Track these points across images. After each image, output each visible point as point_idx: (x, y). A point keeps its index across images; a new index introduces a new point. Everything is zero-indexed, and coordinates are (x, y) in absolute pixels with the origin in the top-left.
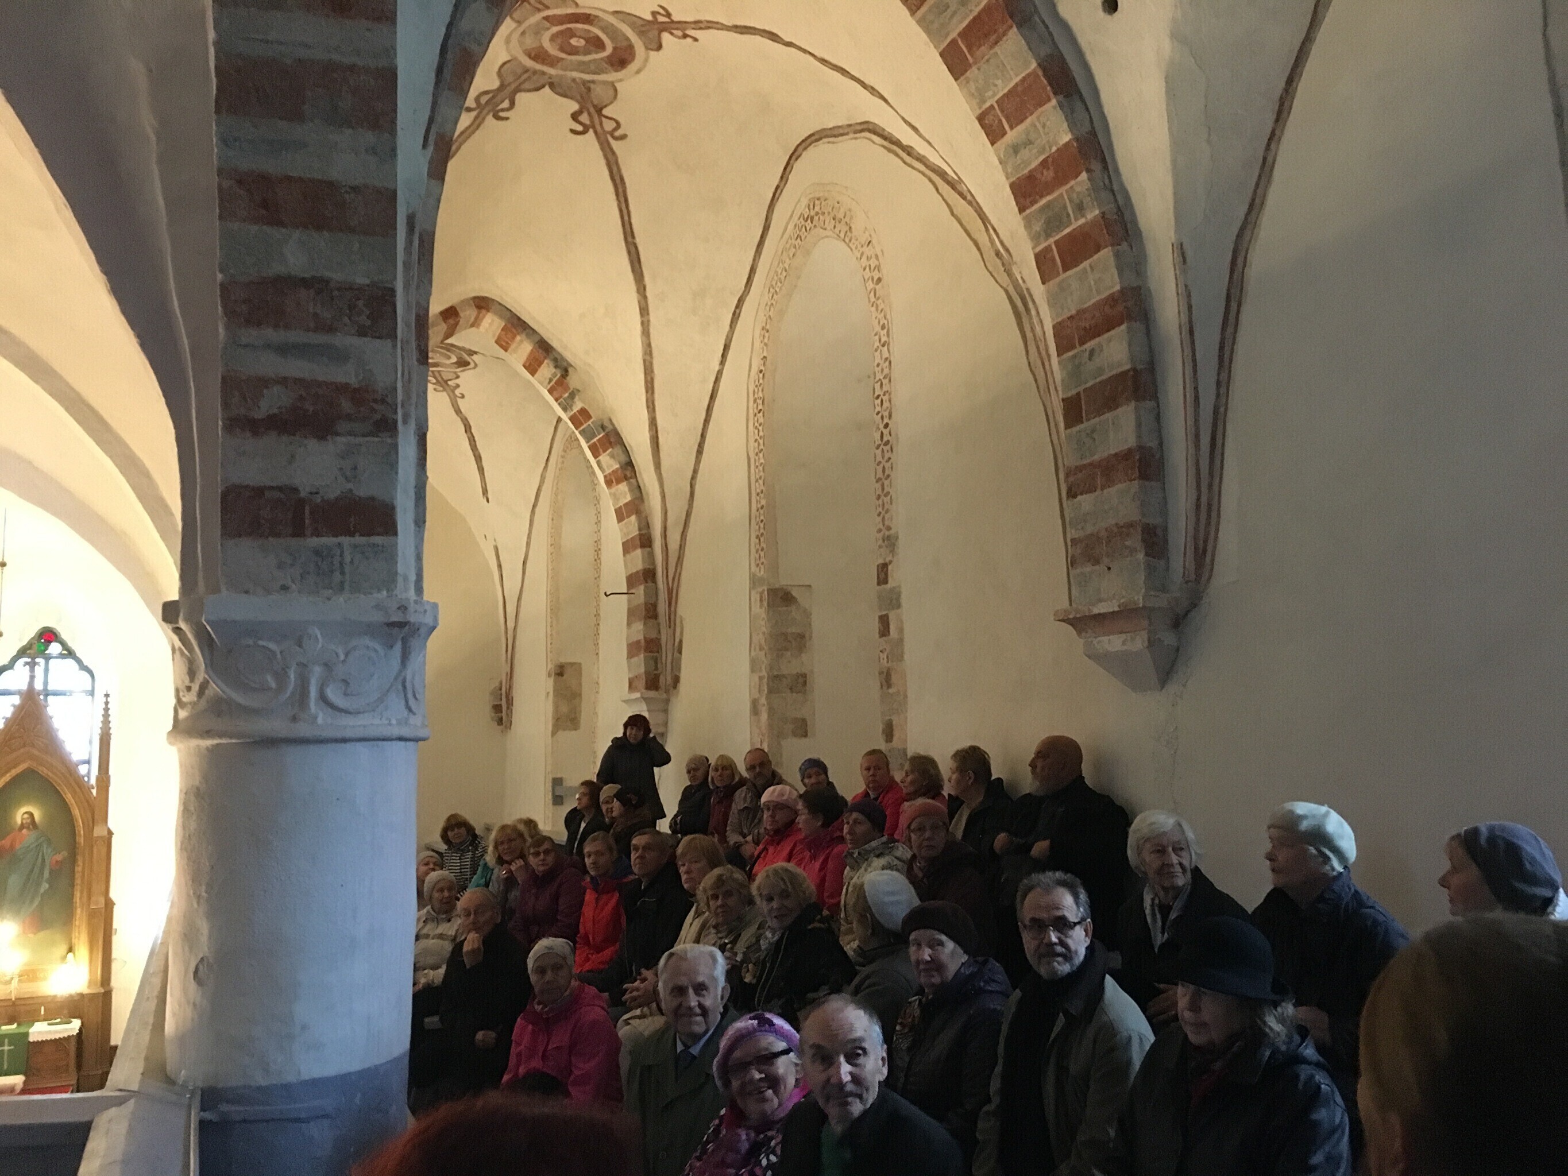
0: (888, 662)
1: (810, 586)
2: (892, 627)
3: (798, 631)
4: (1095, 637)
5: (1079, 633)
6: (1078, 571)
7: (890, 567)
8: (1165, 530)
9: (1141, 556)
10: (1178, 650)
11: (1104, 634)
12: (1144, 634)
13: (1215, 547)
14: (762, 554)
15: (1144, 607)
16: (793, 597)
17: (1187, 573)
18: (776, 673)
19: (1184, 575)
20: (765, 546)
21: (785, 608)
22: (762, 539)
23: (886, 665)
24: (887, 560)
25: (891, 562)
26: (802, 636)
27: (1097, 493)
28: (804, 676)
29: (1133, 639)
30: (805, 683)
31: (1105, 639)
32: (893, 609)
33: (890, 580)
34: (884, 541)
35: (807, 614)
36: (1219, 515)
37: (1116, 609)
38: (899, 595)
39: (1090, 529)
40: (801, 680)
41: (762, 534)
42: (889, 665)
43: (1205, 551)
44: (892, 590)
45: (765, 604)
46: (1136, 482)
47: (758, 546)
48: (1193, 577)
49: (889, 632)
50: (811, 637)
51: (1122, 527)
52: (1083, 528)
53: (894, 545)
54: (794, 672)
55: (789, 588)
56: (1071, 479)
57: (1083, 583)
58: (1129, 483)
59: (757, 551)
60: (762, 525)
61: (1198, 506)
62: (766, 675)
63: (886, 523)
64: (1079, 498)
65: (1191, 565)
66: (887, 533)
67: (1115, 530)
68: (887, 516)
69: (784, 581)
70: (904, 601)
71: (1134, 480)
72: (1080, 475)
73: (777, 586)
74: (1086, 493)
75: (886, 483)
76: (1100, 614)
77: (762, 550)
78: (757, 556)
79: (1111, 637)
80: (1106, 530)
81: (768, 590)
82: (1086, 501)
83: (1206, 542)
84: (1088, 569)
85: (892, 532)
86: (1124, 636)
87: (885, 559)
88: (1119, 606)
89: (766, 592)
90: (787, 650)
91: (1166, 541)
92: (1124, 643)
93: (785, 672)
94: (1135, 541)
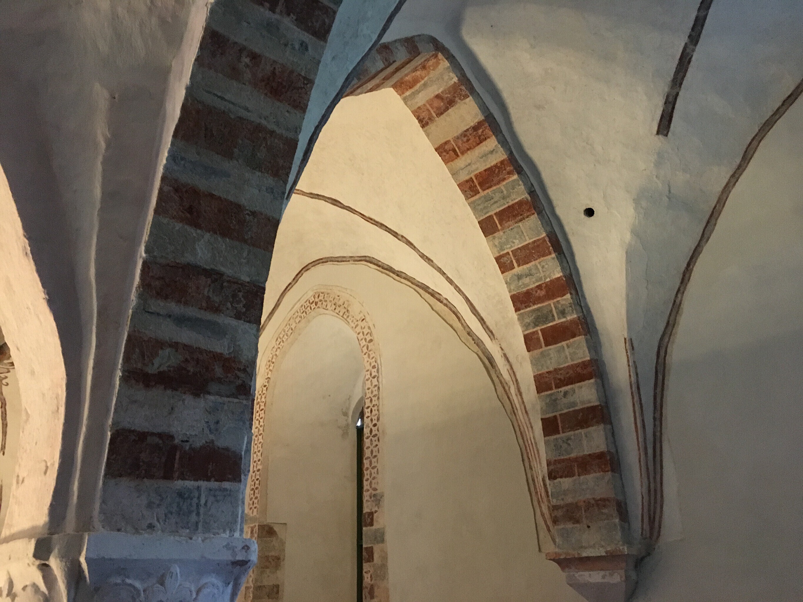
0: (371, 580)
1: (286, 524)
2: (376, 556)
3: (276, 555)
4: (577, 572)
5: (563, 569)
6: (562, 526)
7: (375, 515)
8: (626, 504)
9: (617, 521)
10: (637, 583)
11: (586, 570)
12: (622, 572)
13: (661, 517)
14: (256, 501)
15: (628, 554)
16: (275, 531)
17: (644, 532)
18: (259, 584)
19: (642, 533)
20: (258, 496)
21: (269, 539)
22: (256, 491)
23: (370, 582)
24: (373, 510)
25: (376, 512)
26: (278, 559)
27: (575, 478)
28: (278, 586)
29: (611, 575)
30: (278, 592)
31: (587, 573)
32: (378, 542)
33: (375, 523)
34: (371, 498)
35: (283, 543)
36: (662, 496)
37: (604, 554)
38: (383, 534)
39: (569, 500)
40: (275, 590)
41: (257, 488)
42: (372, 582)
43: (654, 517)
44: (377, 530)
45: (256, 535)
46: (610, 473)
47: (252, 496)
48: (648, 535)
49: (373, 559)
50: (284, 559)
51: (598, 500)
52: (563, 499)
53: (380, 500)
54: (271, 584)
55: (272, 525)
56: (552, 467)
57: (565, 535)
58: (602, 473)
59: (251, 499)
60: (257, 482)
61: (649, 491)
62: (252, 586)
63: (373, 486)
64: (559, 480)
65: (646, 526)
66: (374, 492)
67: (593, 502)
68: (373, 481)
69: (269, 520)
70: (387, 537)
71: (608, 471)
72: (559, 466)
73: (265, 523)
74: (566, 477)
75: (374, 460)
76: (586, 557)
77: (256, 498)
78: (251, 502)
79: (591, 573)
80: (584, 502)
81: (258, 526)
82: (566, 483)
83: (655, 513)
84: (569, 526)
85: (378, 492)
86: (602, 573)
87: (371, 509)
88: (607, 552)
89: (257, 527)
90: (267, 567)
91: (627, 511)
92: (604, 577)
93: (265, 583)
94: (611, 510)
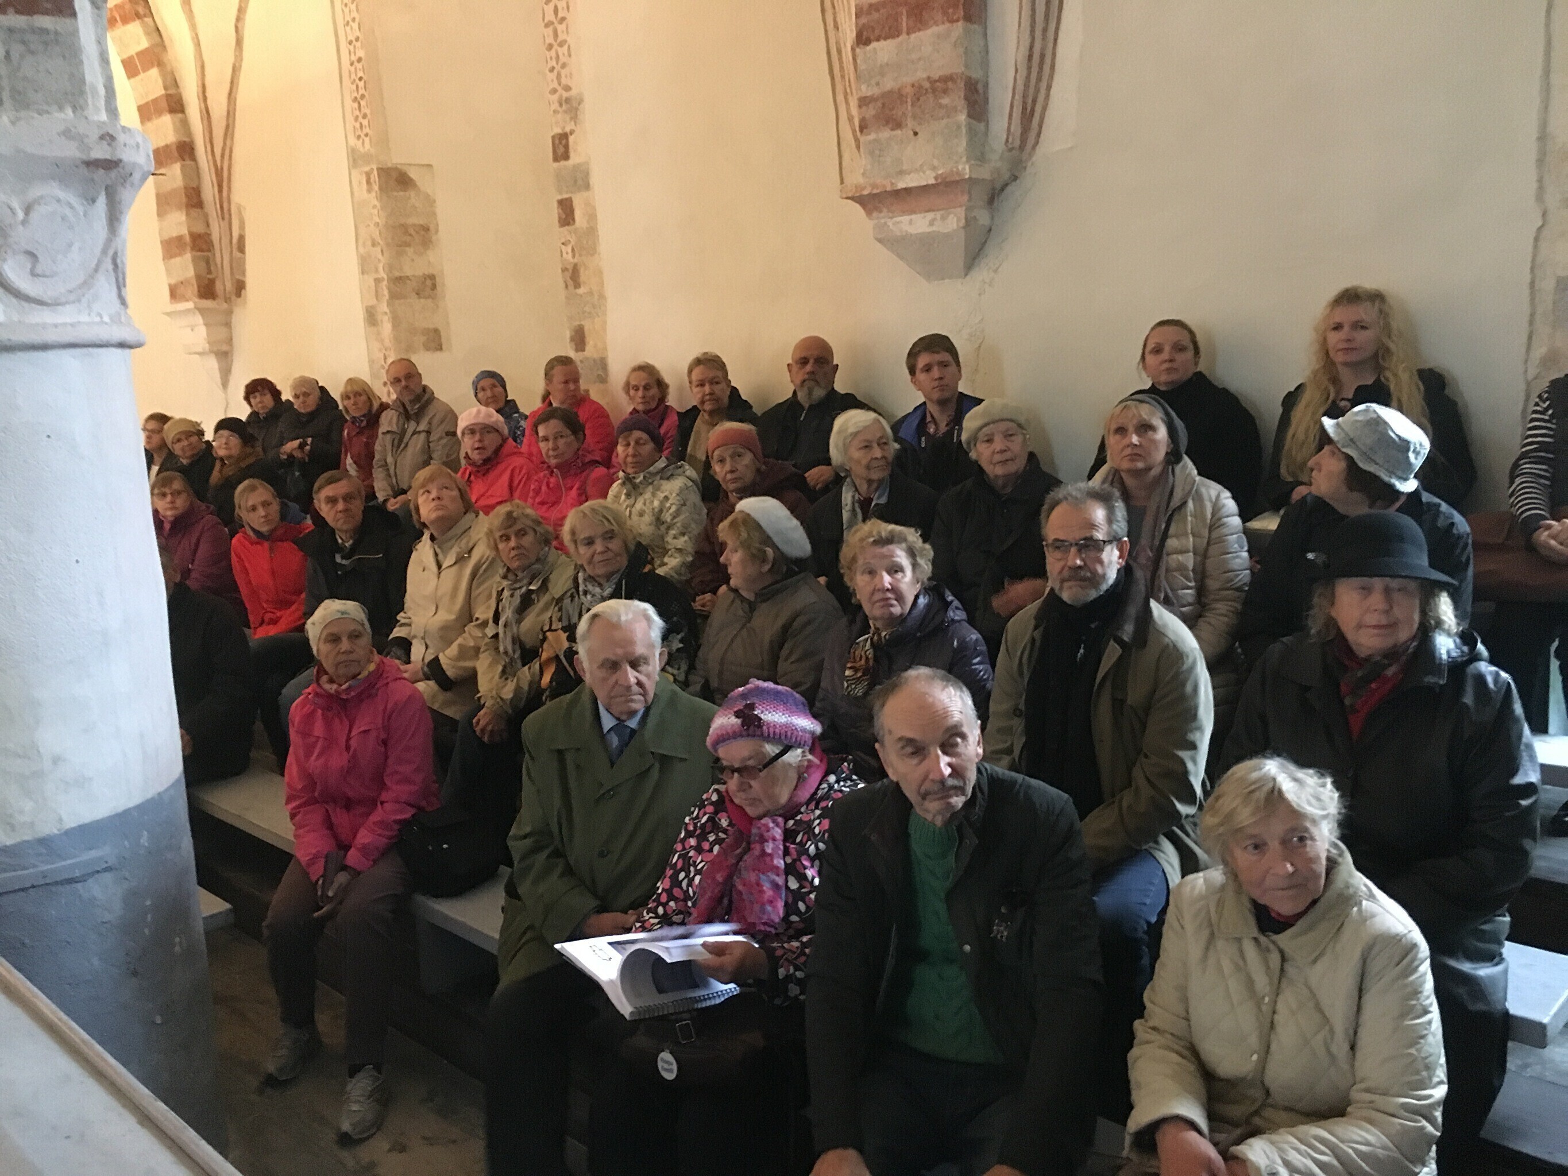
0: (574, 256)
1: (430, 166)
2: (578, 214)
3: (421, 222)
4: (891, 218)
5: (869, 213)
6: (872, 136)
7: (571, 139)
8: (986, 86)
9: (962, 117)
10: (990, 230)
11: (904, 212)
12: (961, 212)
13: (1045, 108)
14: (365, 122)
15: (970, 178)
16: (411, 180)
17: (1010, 140)
18: (397, 274)
19: (1007, 141)
20: (368, 111)
21: (402, 193)
22: (363, 103)
23: (572, 260)
24: (567, 130)
25: (572, 132)
26: (427, 229)
27: (900, 38)
28: (432, 277)
29: (943, 218)
30: (434, 287)
31: (905, 219)
32: (579, 190)
33: (572, 154)
34: (561, 105)
35: (430, 202)
36: (1053, 67)
37: (932, 181)
38: (587, 175)
39: (889, 84)
40: (429, 282)
41: (363, 96)
42: (576, 260)
43: (1033, 111)
44: (576, 168)
45: (376, 188)
46: (960, 24)
47: (357, 112)
48: (1017, 143)
49: (574, 220)
50: (437, 231)
51: (936, 81)
52: (878, 84)
53: (577, 109)
54: (419, 273)
55: (405, 168)
56: (864, 20)
57: (877, 152)
58: (947, 25)
59: (356, 119)
60: (361, 84)
61: (1030, 57)
62: (385, 277)
63: (564, 81)
64: (874, 45)
65: (1016, 128)
66: (565, 95)
67: (927, 85)
68: (563, 72)
69: (397, 158)
70: (595, 180)
71: (957, 21)
72: (876, 16)
73: (390, 165)
74: (885, 39)
75: (561, 28)
76: (906, 189)
77: (365, 116)
78: (358, 125)
79: (913, 216)
80: (913, 86)
81: (378, 169)
82: (883, 50)
83: (1034, 101)
84: (886, 134)
85: (573, 93)
86: (930, 216)
87: (564, 128)
88: (936, 178)
89: (375, 172)
90: (408, 245)
91: (986, 100)
92: (932, 223)
93: (408, 271)
94: (955, 99)
